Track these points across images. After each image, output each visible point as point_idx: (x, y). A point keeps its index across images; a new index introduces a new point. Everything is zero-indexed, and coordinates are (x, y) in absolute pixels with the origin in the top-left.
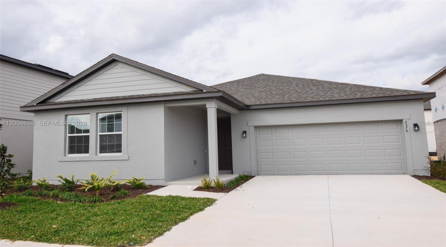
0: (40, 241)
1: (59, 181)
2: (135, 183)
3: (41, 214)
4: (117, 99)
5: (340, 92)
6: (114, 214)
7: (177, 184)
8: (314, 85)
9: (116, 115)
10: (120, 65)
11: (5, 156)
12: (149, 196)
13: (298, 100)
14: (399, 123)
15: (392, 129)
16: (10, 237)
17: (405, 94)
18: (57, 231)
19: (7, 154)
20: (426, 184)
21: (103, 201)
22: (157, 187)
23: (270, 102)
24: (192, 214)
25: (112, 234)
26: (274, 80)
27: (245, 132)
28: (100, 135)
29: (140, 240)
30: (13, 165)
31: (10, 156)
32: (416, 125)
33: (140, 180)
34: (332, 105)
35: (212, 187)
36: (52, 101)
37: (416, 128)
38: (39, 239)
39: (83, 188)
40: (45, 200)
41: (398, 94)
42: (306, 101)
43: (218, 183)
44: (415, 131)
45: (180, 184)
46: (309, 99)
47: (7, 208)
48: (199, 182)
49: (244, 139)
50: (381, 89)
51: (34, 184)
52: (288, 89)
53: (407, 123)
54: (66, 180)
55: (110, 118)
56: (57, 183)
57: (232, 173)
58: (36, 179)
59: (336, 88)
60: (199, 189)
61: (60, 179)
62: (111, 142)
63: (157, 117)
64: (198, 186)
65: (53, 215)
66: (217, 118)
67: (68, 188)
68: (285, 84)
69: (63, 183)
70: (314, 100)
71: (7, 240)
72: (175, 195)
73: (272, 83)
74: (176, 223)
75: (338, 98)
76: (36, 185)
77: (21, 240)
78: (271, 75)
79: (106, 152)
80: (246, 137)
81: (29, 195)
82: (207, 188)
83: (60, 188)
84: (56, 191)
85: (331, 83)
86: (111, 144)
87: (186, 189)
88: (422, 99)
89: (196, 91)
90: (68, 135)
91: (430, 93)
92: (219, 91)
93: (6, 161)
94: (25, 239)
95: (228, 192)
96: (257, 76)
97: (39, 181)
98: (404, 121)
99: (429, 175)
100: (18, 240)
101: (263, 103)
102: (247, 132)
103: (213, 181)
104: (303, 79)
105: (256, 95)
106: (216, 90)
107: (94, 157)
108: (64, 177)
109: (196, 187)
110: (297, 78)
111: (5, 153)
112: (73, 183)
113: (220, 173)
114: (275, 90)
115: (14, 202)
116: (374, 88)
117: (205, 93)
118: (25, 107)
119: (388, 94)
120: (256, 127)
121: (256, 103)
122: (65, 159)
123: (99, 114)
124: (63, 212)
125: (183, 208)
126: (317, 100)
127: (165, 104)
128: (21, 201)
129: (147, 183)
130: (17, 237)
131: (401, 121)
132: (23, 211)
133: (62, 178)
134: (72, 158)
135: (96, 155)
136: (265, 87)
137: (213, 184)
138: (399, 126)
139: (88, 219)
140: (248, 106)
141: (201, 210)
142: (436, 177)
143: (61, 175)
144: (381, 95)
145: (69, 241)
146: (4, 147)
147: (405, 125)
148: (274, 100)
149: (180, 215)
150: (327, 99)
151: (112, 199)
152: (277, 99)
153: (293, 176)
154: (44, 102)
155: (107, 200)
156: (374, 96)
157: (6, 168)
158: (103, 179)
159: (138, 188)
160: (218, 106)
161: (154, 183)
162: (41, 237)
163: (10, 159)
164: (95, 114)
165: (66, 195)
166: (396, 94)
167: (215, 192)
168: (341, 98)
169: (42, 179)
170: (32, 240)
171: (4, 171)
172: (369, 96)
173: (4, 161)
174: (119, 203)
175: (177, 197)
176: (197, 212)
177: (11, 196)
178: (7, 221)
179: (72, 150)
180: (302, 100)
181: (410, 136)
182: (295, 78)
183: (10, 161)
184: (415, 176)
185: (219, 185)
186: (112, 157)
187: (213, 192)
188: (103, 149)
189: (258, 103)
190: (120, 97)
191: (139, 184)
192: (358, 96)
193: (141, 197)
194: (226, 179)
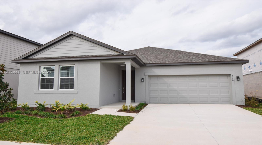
0: (38, 142)
1: (35, 105)
2: (83, 107)
3: (32, 125)
4: (72, 57)
5: (196, 58)
6: (78, 125)
7: (106, 108)
8: (180, 54)
9: (66, 67)
10: (75, 38)
11: (7, 90)
12: (93, 115)
13: (174, 62)
14: (228, 76)
15: (224, 79)
16: (17, 140)
17: (233, 60)
18: (47, 136)
19: (9, 88)
20: (247, 110)
21: (66, 118)
22: (95, 110)
23: (157, 62)
24: (124, 126)
25: (83, 138)
26: (157, 50)
27: (143, 79)
28: (61, 78)
29: (102, 142)
30: (12, 95)
31: (11, 89)
32: (238, 77)
33: (85, 105)
34: (193, 65)
35: (128, 110)
36: (32, 57)
37: (238, 79)
38: (37, 141)
39: (54, 109)
40: (30, 117)
41: (229, 60)
42: (178, 62)
43: (132, 107)
44: (237, 80)
45: (108, 108)
46: (180, 61)
47: (8, 121)
48: (120, 107)
49: (142, 83)
50: (218, 57)
51: (20, 106)
52: (166, 55)
53: (233, 76)
54: (40, 105)
55: (68, 68)
56: (34, 106)
57: (135, 102)
58: (20, 103)
59: (193, 56)
60: (120, 111)
61: (36, 104)
62: (67, 82)
63: (96, 68)
64: (120, 109)
65: (40, 126)
66: (131, 70)
67: (42, 109)
68: (164, 53)
69: (38, 106)
70: (183, 62)
71: (16, 142)
72: (109, 114)
73: (156, 52)
74: (118, 132)
75: (196, 61)
76: (21, 107)
77: (25, 141)
78: (154, 48)
79: (64, 88)
80: (143, 82)
81: (19, 113)
82: (125, 110)
83: (37, 109)
84: (35, 111)
85: (189, 53)
86: (67, 84)
87: (113, 110)
88: (241, 63)
89: (120, 54)
90: (41, 78)
91: (246, 60)
92: (134, 55)
93: (8, 92)
94: (28, 141)
95: (138, 113)
96: (146, 47)
97: (23, 105)
98: (231, 75)
99: (245, 105)
100: (23, 142)
101: (154, 63)
102: (144, 79)
103: (129, 106)
104: (173, 50)
105: (149, 58)
106: (131, 54)
107: (57, 91)
108: (39, 103)
109: (118, 110)
110: (170, 50)
111: (7, 87)
112: (44, 106)
113: (131, 102)
114: (159, 56)
115: (11, 118)
116: (215, 56)
117: (125, 55)
118: (14, 60)
119: (223, 60)
120: (149, 76)
121: (150, 62)
122: (39, 92)
123: (60, 66)
124: (45, 124)
125: (117, 122)
126: (184, 62)
127: (101, 61)
128: (15, 117)
129: (90, 107)
130: (22, 140)
131: (229, 75)
132: (20, 123)
133: (37, 103)
134: (42, 91)
135: (58, 90)
136: (153, 54)
137: (129, 108)
138: (228, 78)
139: (63, 128)
140: (145, 64)
141: (128, 123)
142: (249, 106)
143: (37, 101)
144: (220, 60)
145: (57, 142)
146: (7, 84)
147: (232, 77)
148: (160, 61)
149: (118, 126)
150: (190, 62)
151: (72, 116)
152: (161, 61)
153: (169, 104)
154: (26, 58)
155: (69, 117)
156: (216, 60)
157: (8, 97)
158: (62, 104)
159: (85, 110)
160: (132, 63)
161: (93, 107)
162: (38, 140)
163: (11, 91)
164: (58, 66)
165: (43, 113)
166: (227, 60)
167: (130, 113)
168: (198, 61)
169: (25, 104)
170: (32, 142)
171: (7, 98)
172: (213, 61)
173: (7, 92)
174: (77, 119)
175: (110, 115)
176: (127, 125)
177: (8, 114)
178: (11, 129)
179: (43, 87)
180: (176, 62)
181: (235, 83)
182: (168, 49)
183: (10, 92)
184: (237, 105)
185: (132, 109)
186: (68, 91)
187: (129, 112)
188: (62, 87)
189: (151, 63)
190: (74, 56)
191: (85, 107)
192: (207, 60)
193: (88, 115)
194: (134, 105)
